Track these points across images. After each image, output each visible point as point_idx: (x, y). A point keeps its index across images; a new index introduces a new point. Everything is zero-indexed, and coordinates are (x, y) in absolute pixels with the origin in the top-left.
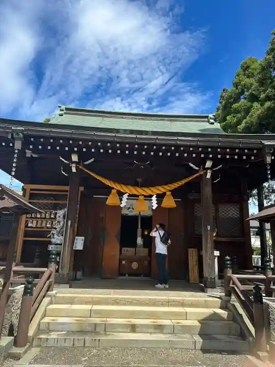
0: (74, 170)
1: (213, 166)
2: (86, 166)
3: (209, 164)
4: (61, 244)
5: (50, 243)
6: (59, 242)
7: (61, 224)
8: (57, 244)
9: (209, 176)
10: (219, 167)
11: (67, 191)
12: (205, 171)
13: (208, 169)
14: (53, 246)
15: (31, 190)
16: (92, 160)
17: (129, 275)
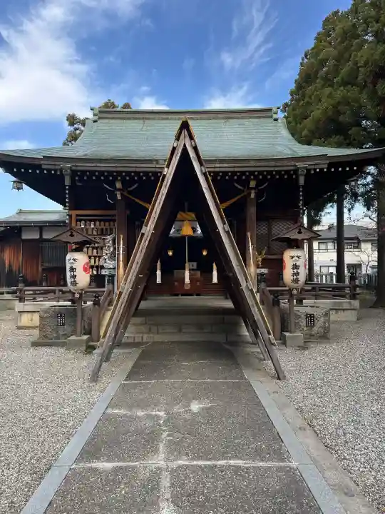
0: (119, 197)
1: (257, 185)
2: (130, 193)
3: (253, 184)
4: (114, 268)
5: (102, 267)
6: (111, 266)
7: (112, 249)
8: (111, 268)
9: (253, 196)
10: (265, 185)
11: (114, 215)
12: (248, 191)
13: (252, 188)
14: (106, 270)
15: (77, 215)
16: (135, 186)
17: (183, 295)
